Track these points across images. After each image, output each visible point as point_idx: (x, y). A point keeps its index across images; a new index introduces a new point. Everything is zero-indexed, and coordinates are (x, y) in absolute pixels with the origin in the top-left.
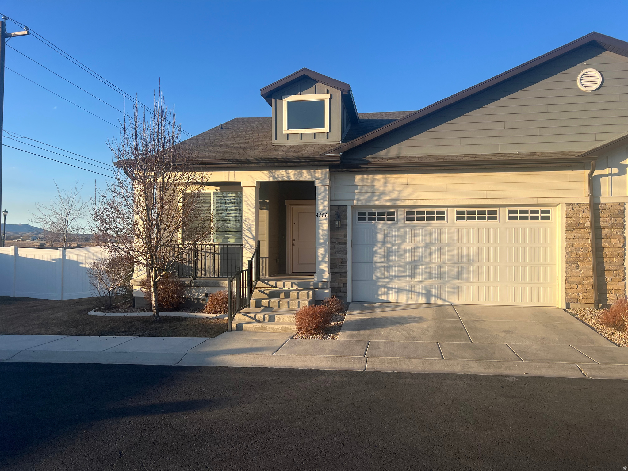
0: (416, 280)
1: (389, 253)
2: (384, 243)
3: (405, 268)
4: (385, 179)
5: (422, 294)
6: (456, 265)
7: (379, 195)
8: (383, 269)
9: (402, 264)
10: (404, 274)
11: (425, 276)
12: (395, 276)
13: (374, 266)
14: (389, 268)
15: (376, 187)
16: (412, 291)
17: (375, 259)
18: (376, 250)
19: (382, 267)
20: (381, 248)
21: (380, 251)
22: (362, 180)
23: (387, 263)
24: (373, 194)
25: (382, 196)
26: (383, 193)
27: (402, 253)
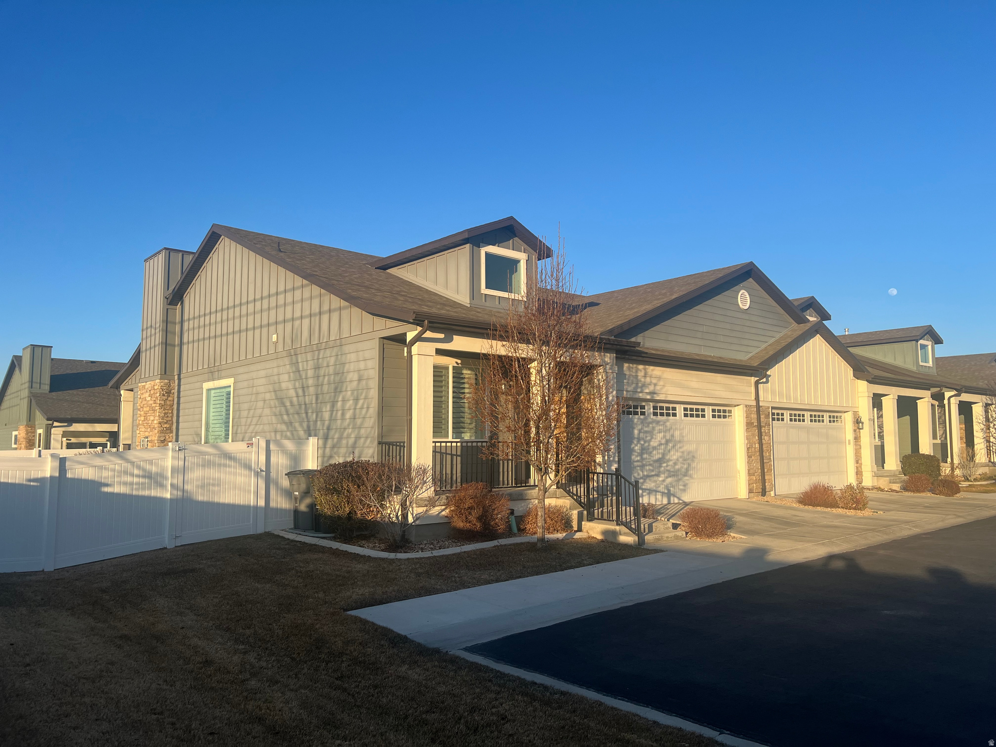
0: (661, 479)
1: (643, 450)
2: (639, 439)
3: (653, 466)
4: (645, 369)
5: (665, 493)
6: (684, 462)
7: (641, 387)
8: (639, 468)
9: (651, 462)
10: (653, 473)
11: (666, 475)
12: (648, 476)
13: (632, 466)
14: (642, 467)
15: (639, 377)
16: (658, 492)
17: (633, 457)
18: (633, 447)
19: (638, 466)
20: (636, 445)
21: (636, 448)
22: (629, 368)
23: (641, 462)
24: (637, 387)
25: (644, 388)
26: (644, 385)
27: (651, 450)
